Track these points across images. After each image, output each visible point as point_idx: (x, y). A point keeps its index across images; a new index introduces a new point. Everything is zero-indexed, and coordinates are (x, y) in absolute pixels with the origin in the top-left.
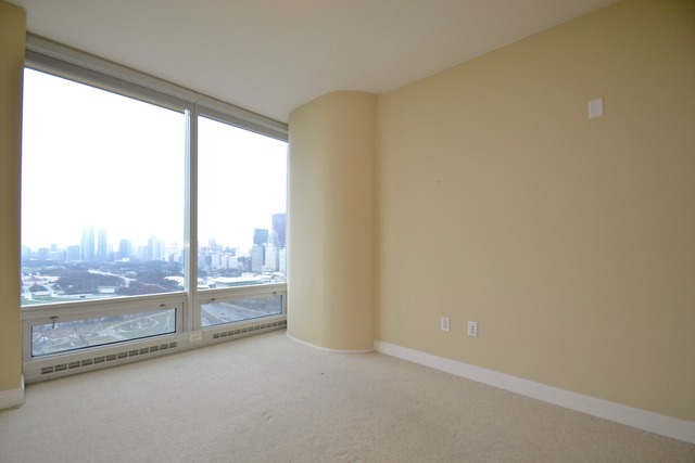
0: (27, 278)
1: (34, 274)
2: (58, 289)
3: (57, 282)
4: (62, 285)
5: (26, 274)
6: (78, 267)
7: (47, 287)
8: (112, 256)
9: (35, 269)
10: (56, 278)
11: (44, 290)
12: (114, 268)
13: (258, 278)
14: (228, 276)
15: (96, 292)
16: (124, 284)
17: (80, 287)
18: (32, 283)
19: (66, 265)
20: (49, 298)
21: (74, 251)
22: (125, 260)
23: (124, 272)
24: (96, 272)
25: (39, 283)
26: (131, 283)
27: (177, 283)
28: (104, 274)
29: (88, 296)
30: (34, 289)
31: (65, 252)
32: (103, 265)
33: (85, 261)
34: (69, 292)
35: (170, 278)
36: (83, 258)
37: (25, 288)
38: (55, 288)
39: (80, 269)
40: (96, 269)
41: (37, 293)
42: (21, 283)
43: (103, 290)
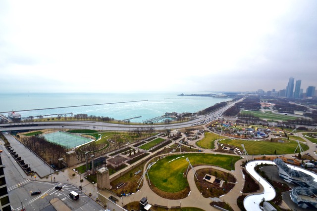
0: (263, 103)
1: (265, 102)
2: (275, 109)
3: (274, 106)
4: (277, 107)
5: (262, 102)
6: (284, 100)
7: (270, 108)
8: (302, 95)
9: (266, 100)
10: (274, 105)
11: (269, 109)
12: (303, 102)
15: (293, 113)
16: (309, 111)
17: (285, 110)
18: (264, 106)
19: (279, 99)
20: (271, 113)
21: (282, 92)
22: (310, 98)
23: (309, 104)
24: (293, 103)
25: (267, 106)
26: (314, 112)
28: (298, 105)
29: (289, 114)
30: (265, 108)
31: (278, 92)
32: (297, 100)
33: (288, 97)
34: (280, 111)
36: (286, 96)
37: (262, 107)
38: (274, 109)
39: (285, 101)
40: (293, 101)
41: (267, 110)
42: (260, 105)
43: (296, 113)
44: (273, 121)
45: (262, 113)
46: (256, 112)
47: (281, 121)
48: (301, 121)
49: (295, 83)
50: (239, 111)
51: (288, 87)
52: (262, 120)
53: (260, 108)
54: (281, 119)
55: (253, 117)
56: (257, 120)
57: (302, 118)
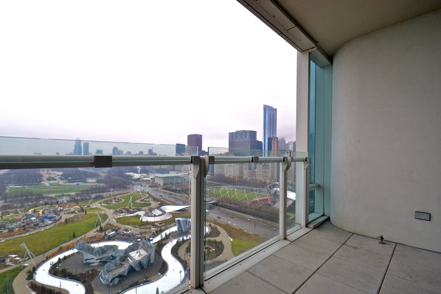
0: (44, 172)
1: (48, 170)
2: (63, 179)
3: (62, 175)
4: (65, 177)
7: (57, 178)
10: (61, 173)
11: (55, 180)
13: (179, 174)
14: (161, 173)
15: (85, 182)
16: (101, 177)
17: (76, 179)
18: (48, 176)
20: (59, 185)
23: (100, 170)
24: (84, 170)
25: (51, 176)
26: (105, 176)
27: (132, 177)
28: (89, 171)
29: (81, 184)
30: (49, 179)
34: (70, 181)
35: (128, 174)
37: (44, 178)
38: (61, 179)
41: (51, 182)
42: (42, 176)
43: (90, 180)
44: (63, 195)
45: (46, 187)
46: (37, 186)
47: (73, 193)
48: (95, 189)
49: (82, 145)
50: (4, 189)
51: (75, 150)
52: (47, 197)
53: (41, 180)
54: (73, 191)
55: (32, 195)
56: (40, 198)
57: (96, 186)
